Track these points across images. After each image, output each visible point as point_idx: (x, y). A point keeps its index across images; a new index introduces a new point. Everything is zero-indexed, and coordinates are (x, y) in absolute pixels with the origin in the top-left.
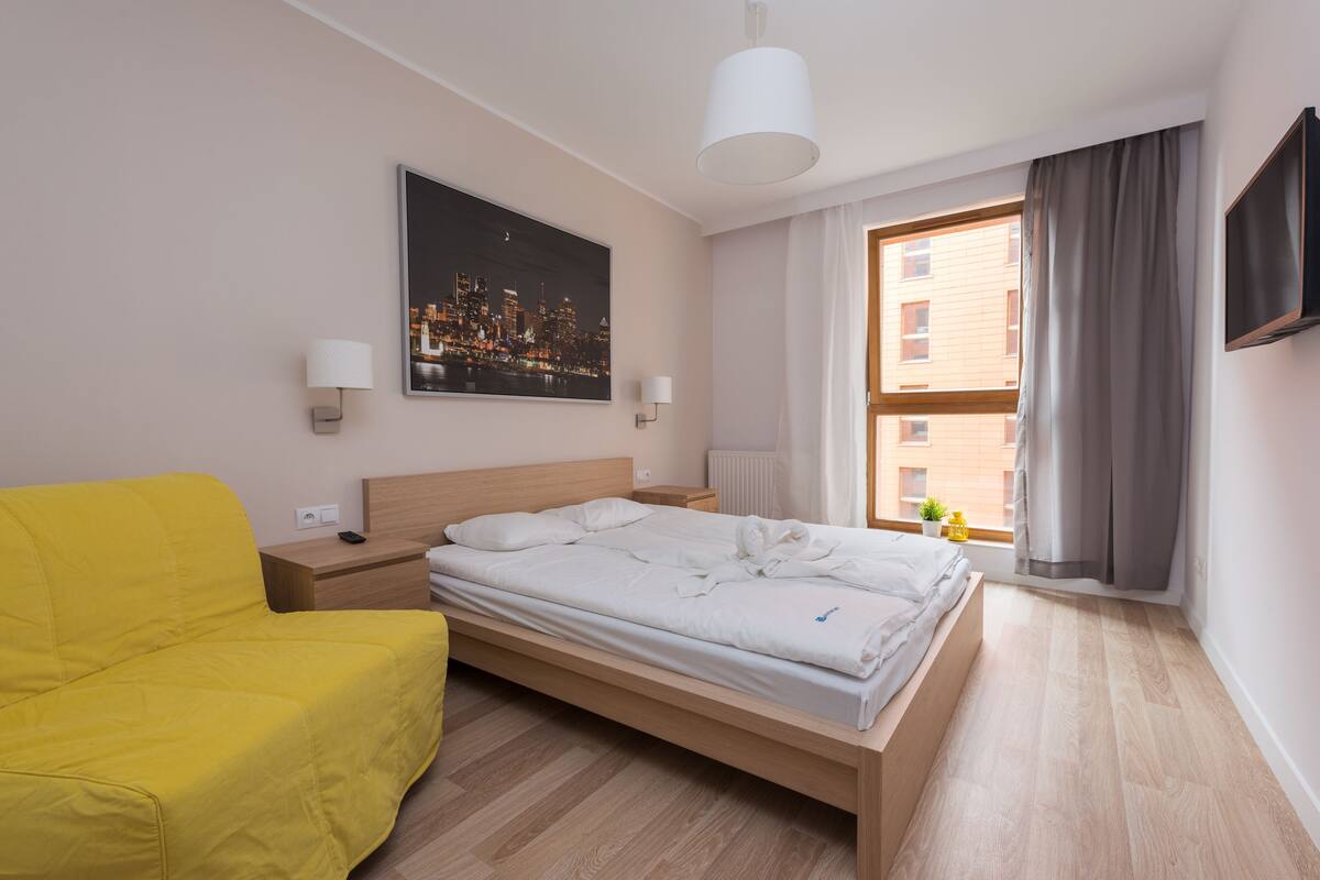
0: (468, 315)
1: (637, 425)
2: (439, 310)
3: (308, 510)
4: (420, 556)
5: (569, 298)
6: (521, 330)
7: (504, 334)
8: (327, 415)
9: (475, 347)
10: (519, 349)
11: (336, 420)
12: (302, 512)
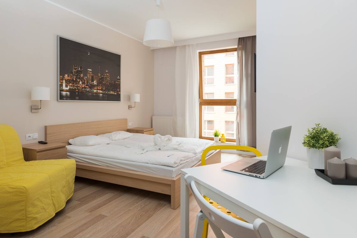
0: (77, 77)
1: (129, 109)
2: (68, 76)
3: (30, 135)
4: (64, 147)
5: (108, 71)
6: (93, 81)
7: (87, 82)
8: (35, 108)
9: (79, 87)
10: (92, 87)
11: (39, 109)
12: (28, 135)
